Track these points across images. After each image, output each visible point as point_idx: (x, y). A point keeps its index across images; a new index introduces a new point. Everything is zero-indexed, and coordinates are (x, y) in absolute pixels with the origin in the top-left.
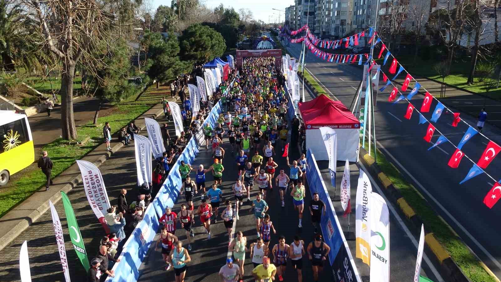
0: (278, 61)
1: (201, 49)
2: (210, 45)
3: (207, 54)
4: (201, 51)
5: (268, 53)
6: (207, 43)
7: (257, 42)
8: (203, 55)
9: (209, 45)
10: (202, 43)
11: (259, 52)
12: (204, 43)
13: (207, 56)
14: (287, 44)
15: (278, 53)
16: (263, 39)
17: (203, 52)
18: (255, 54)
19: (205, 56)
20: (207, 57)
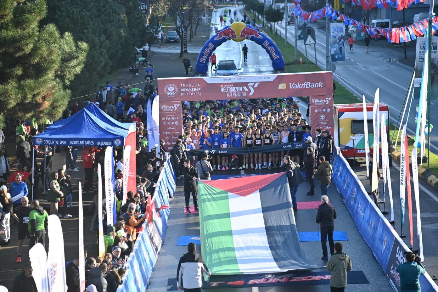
0: (322, 117)
1: (20, 72)
2: (57, 57)
3: (44, 91)
4: (20, 79)
5: (282, 86)
6: (44, 50)
7: (211, 45)
8: (30, 96)
9: (54, 57)
10: (28, 50)
11: (246, 84)
12: (35, 49)
13: (44, 98)
14: (332, 52)
15: (320, 85)
16: (233, 32)
17: (29, 82)
18: (232, 89)
19: (39, 99)
20: (47, 104)
